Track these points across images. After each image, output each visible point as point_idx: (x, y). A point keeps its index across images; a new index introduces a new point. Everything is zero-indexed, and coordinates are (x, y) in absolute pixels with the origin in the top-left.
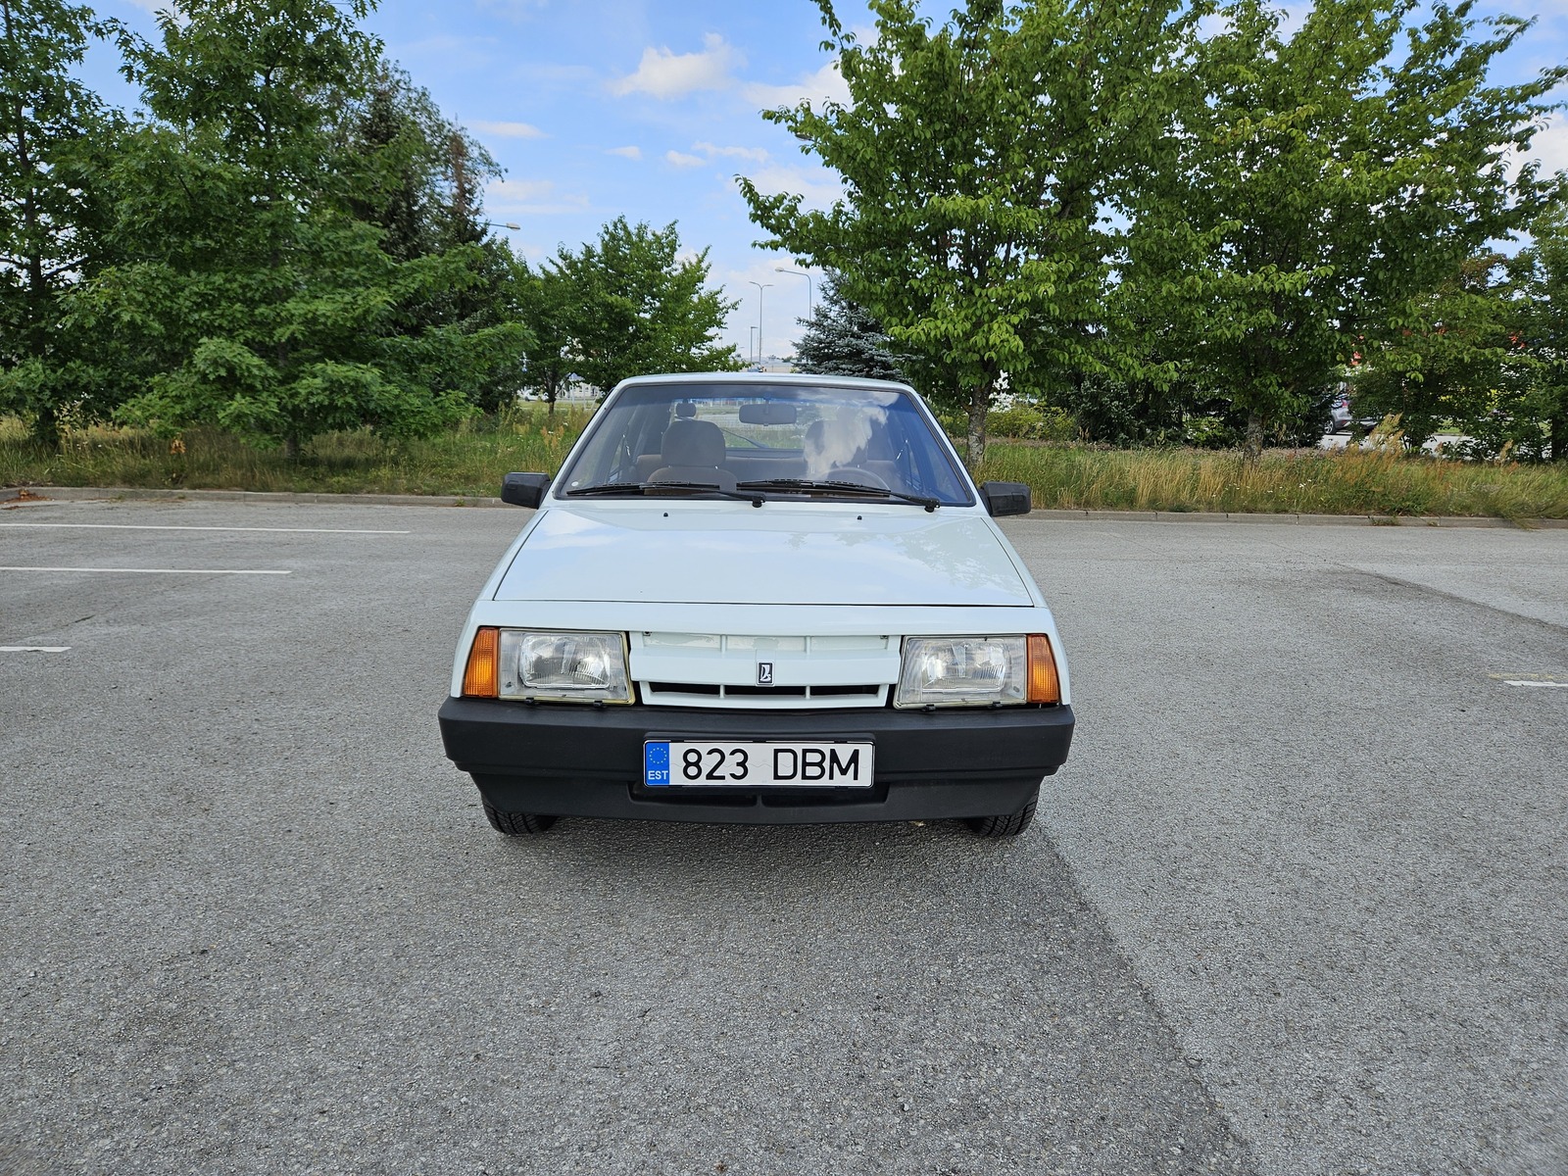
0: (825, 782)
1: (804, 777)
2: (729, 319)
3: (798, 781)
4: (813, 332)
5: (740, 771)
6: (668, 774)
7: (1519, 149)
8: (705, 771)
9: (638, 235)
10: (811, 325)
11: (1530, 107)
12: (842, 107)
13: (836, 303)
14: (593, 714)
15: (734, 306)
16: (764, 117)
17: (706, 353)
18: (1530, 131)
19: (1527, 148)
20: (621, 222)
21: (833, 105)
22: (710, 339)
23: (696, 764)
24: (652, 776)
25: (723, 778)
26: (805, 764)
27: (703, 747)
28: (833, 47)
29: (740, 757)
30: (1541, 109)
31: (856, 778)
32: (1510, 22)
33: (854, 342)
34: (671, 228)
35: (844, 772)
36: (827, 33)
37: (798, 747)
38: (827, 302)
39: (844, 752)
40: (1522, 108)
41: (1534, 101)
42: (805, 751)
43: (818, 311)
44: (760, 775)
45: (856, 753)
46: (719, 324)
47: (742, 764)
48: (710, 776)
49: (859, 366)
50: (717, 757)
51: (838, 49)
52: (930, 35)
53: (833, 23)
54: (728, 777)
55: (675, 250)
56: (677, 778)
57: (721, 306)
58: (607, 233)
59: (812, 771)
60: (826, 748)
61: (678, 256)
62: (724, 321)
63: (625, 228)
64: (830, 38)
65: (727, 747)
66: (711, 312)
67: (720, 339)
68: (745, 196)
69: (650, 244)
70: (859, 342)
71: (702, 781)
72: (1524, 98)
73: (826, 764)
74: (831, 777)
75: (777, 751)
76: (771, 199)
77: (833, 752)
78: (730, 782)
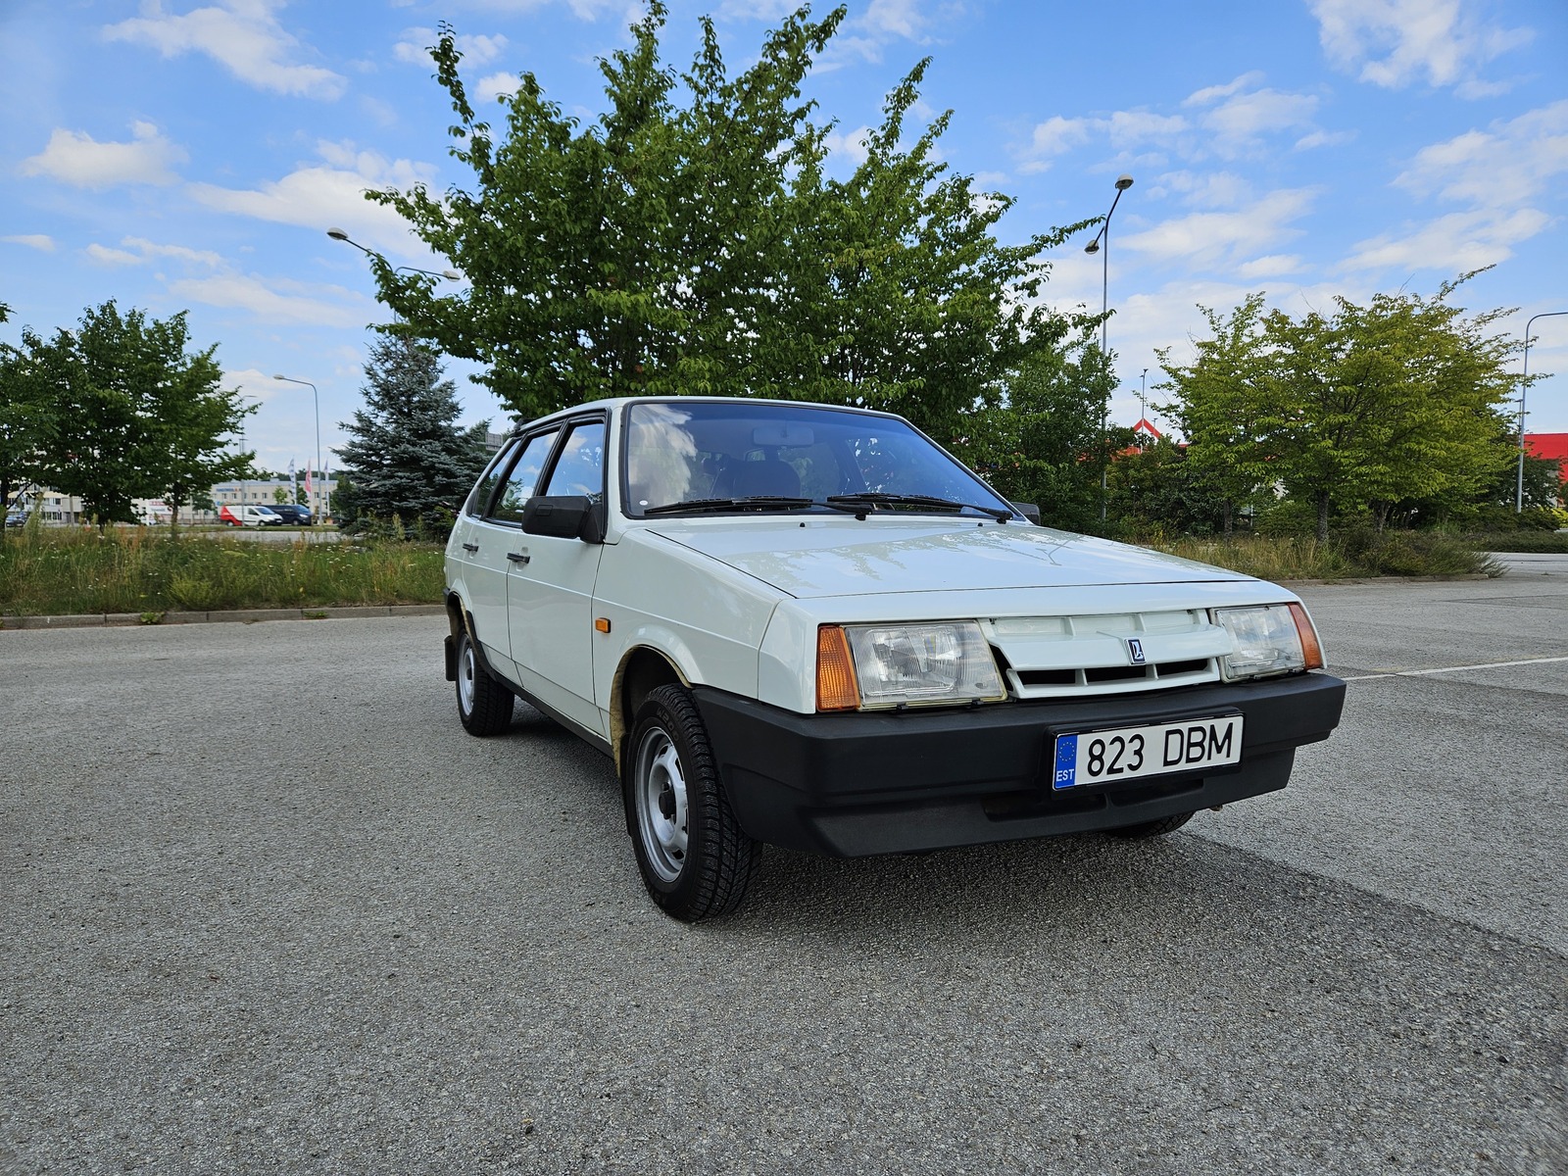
0: (1204, 763)
1: (1189, 760)
2: (248, 422)
3: (1183, 766)
4: (358, 439)
5: (1135, 761)
6: (1074, 772)
7: (1029, 296)
8: (1106, 767)
9: (129, 324)
10: (358, 430)
11: (1027, 265)
12: (469, 196)
13: (382, 408)
14: (968, 716)
15: (253, 409)
16: (368, 197)
17: (217, 460)
18: (1037, 281)
19: (1035, 294)
20: (108, 309)
21: (460, 192)
22: (221, 445)
23: (1100, 758)
24: (1059, 776)
25: (1120, 770)
26: (1190, 745)
27: (1106, 736)
28: (463, 134)
29: (1137, 744)
30: (1034, 267)
31: (1228, 756)
32: (1001, 198)
33: (411, 449)
34: (180, 318)
35: (1219, 750)
36: (457, 119)
37: (1184, 727)
38: (372, 408)
39: (1221, 725)
40: (1021, 265)
41: (1030, 260)
42: (1191, 730)
43: (360, 417)
44: (1153, 766)
45: (1231, 725)
46: (233, 428)
47: (1138, 753)
48: (1111, 771)
49: (419, 474)
50: (1118, 745)
51: (469, 136)
52: (575, 134)
53: (465, 110)
54: (1126, 769)
55: (182, 342)
56: (1082, 778)
57: (234, 409)
58: (92, 318)
59: (1195, 752)
60: (1206, 724)
61: (186, 348)
62: (239, 425)
63: (113, 314)
64: (461, 124)
65: (1126, 734)
66: (220, 416)
67: (231, 445)
68: (375, 273)
69: (150, 334)
70: (416, 449)
71: (1104, 777)
72: (1023, 258)
73: (1206, 744)
74: (1209, 758)
75: (1169, 733)
76: (405, 279)
77: (1212, 727)
78: (1128, 774)
